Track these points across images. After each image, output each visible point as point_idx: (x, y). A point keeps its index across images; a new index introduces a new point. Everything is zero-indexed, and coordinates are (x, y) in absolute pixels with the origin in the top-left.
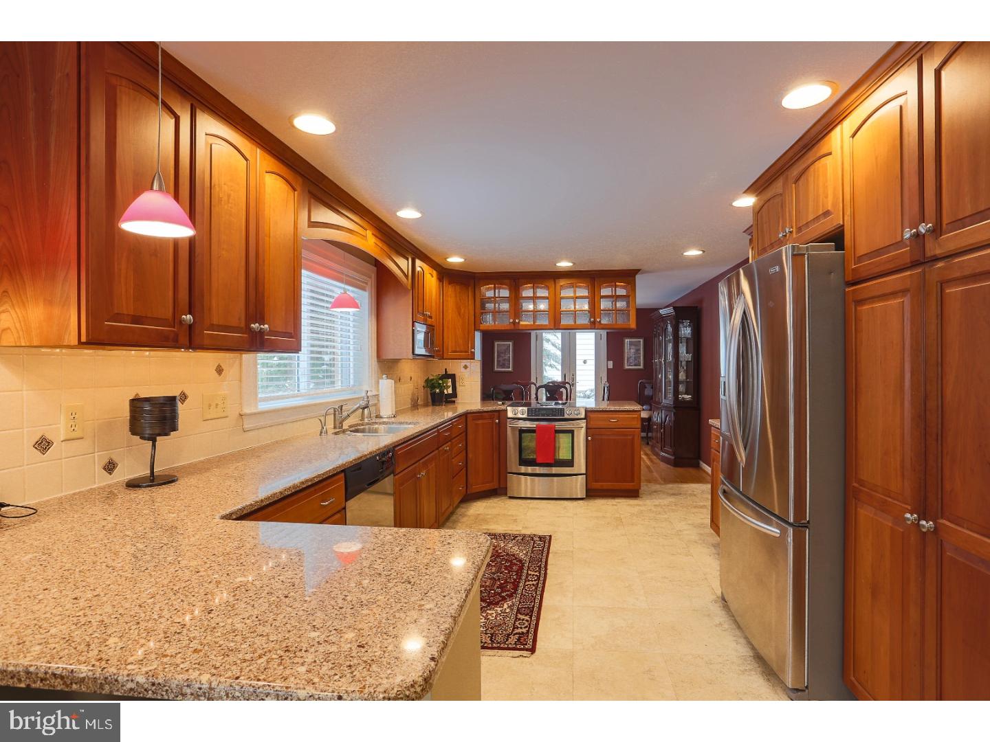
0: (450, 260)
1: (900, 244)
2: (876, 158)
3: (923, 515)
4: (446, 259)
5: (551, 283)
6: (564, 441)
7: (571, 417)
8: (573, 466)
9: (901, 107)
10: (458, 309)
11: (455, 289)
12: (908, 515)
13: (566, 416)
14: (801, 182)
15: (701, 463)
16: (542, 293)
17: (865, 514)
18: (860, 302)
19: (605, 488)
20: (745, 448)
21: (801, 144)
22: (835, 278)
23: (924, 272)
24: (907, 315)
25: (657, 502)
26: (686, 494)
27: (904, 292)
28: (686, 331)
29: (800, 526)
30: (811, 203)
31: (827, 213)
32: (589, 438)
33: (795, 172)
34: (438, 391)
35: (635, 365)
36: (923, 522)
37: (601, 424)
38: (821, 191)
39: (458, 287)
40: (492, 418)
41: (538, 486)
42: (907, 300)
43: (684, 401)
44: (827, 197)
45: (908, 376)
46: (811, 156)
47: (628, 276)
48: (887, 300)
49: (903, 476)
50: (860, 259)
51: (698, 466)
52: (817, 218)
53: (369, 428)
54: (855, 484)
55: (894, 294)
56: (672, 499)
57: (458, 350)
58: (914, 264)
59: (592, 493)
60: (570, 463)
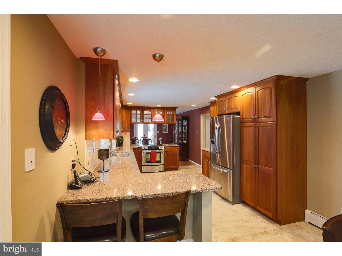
0: (128, 104)
1: (251, 118)
2: (247, 102)
3: (255, 165)
4: (127, 103)
5: (153, 110)
6: (158, 156)
7: (161, 149)
8: (161, 162)
9: (252, 95)
10: (126, 117)
11: (125, 111)
12: (253, 165)
13: (159, 149)
14: (230, 100)
15: (189, 160)
16: (150, 113)
17: (245, 166)
18: (244, 127)
19: (169, 168)
20: (219, 155)
21: (230, 92)
22: (239, 122)
23: (256, 124)
24: (253, 131)
25: (183, 171)
26: (189, 168)
27: (252, 127)
28: (185, 123)
29: (233, 170)
30: (233, 105)
31: (236, 108)
32: (165, 154)
33: (229, 97)
34: (121, 142)
35: (166, 132)
36: (256, 166)
37: (169, 150)
38: (235, 103)
39: (126, 110)
40: (138, 150)
41: (150, 169)
42: (253, 128)
43: (184, 143)
44: (236, 105)
45: (253, 141)
46: (233, 96)
47: (174, 109)
48: (249, 127)
49: (252, 158)
50: (244, 119)
51: (188, 161)
52: (234, 108)
53: (114, 154)
54: (243, 161)
55: (250, 127)
56: (186, 170)
57: (126, 129)
58: (254, 122)
59: (166, 170)
60: (160, 162)
